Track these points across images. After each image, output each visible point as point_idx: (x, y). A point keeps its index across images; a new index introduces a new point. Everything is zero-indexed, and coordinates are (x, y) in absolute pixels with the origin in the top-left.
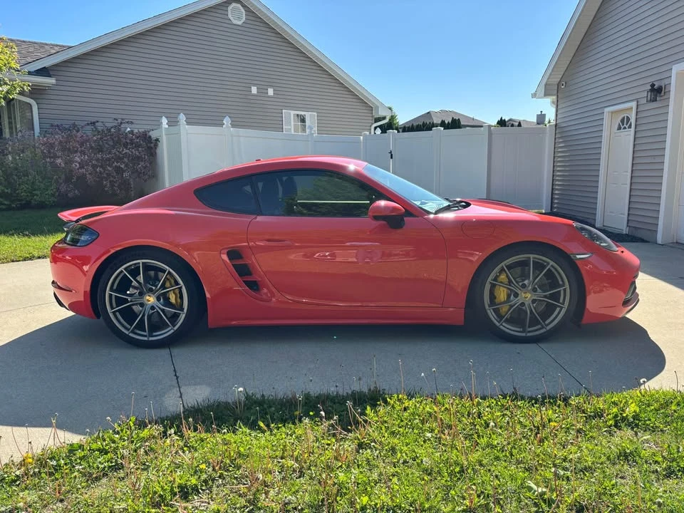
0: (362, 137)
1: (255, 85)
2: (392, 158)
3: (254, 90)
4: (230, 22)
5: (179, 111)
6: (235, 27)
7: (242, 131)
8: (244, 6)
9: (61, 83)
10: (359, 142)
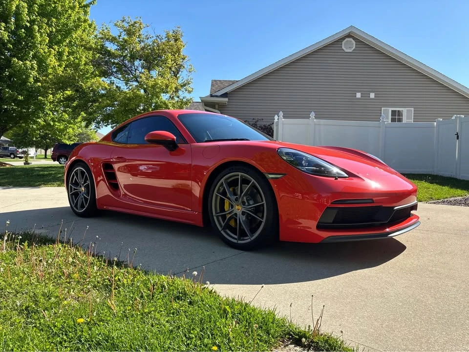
0: (435, 123)
1: (358, 92)
2: (458, 138)
3: (359, 95)
4: (343, 51)
5: (310, 110)
6: (346, 54)
7: (322, 121)
8: (354, 39)
9: (231, 101)
10: (433, 127)
